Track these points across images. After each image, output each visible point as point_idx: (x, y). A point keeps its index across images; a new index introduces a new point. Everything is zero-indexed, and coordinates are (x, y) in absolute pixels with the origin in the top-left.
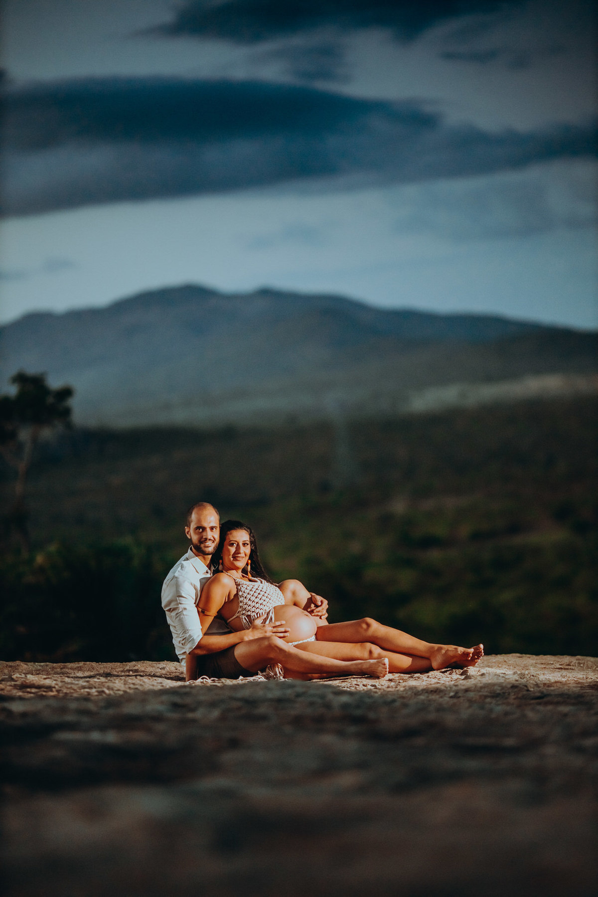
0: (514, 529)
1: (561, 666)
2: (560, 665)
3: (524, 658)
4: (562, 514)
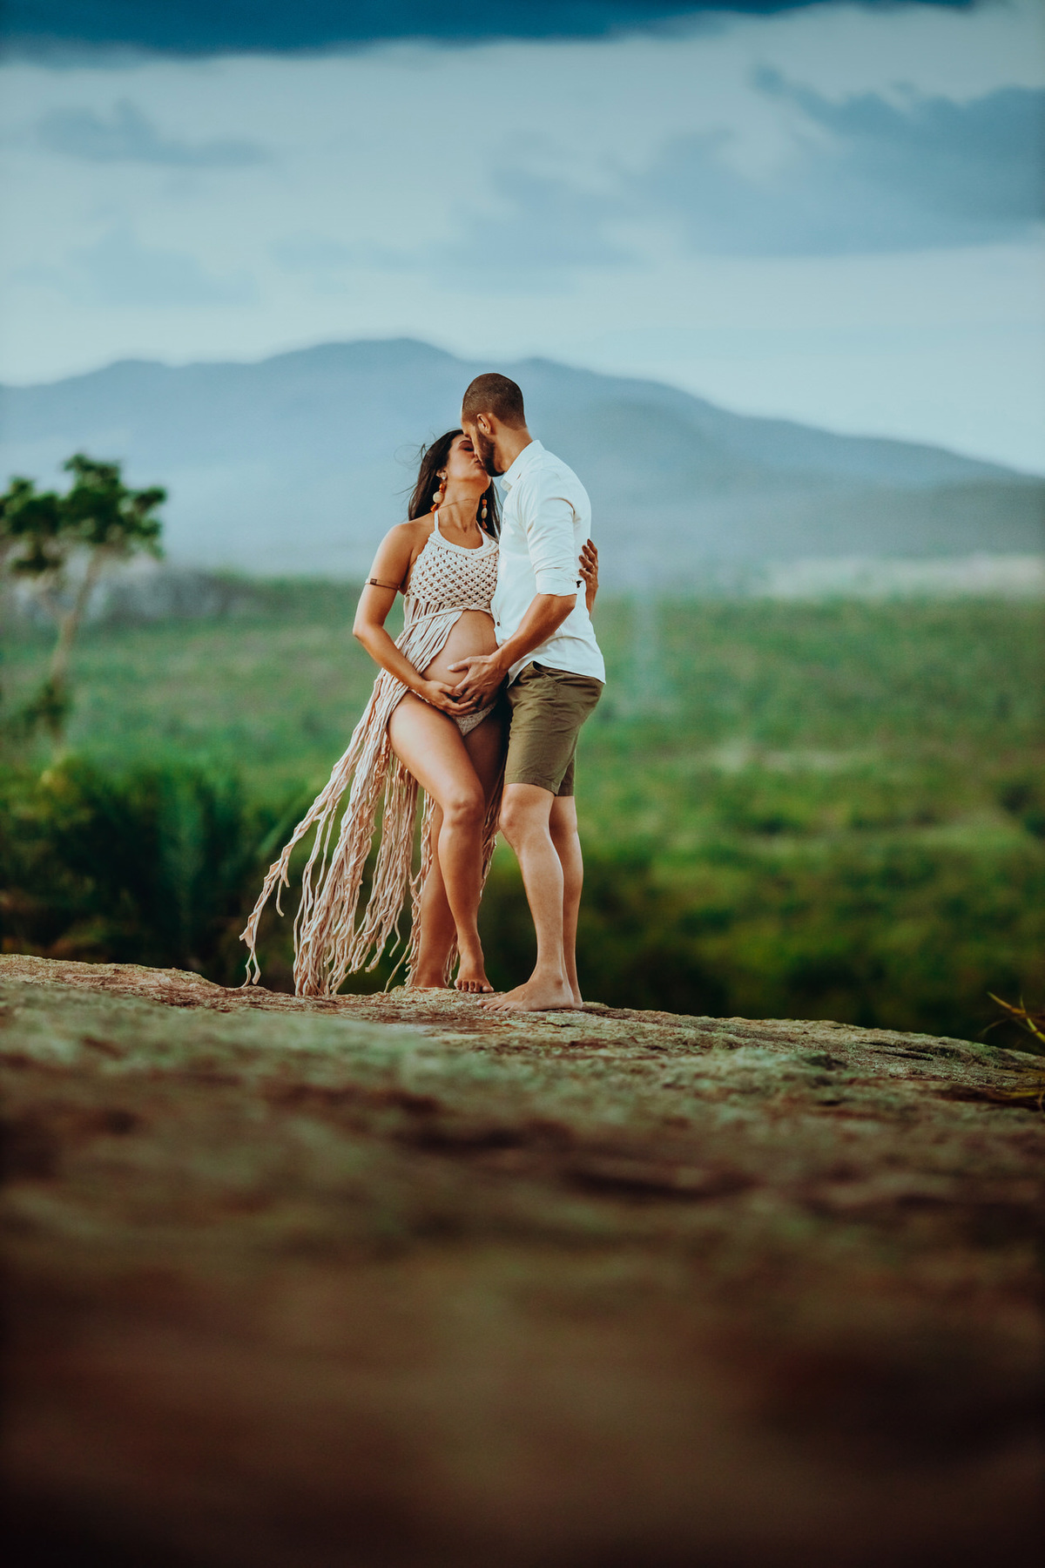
0: (927, 819)
1: (907, 1052)
2: (907, 1049)
3: (841, 1031)
4: (1014, 800)
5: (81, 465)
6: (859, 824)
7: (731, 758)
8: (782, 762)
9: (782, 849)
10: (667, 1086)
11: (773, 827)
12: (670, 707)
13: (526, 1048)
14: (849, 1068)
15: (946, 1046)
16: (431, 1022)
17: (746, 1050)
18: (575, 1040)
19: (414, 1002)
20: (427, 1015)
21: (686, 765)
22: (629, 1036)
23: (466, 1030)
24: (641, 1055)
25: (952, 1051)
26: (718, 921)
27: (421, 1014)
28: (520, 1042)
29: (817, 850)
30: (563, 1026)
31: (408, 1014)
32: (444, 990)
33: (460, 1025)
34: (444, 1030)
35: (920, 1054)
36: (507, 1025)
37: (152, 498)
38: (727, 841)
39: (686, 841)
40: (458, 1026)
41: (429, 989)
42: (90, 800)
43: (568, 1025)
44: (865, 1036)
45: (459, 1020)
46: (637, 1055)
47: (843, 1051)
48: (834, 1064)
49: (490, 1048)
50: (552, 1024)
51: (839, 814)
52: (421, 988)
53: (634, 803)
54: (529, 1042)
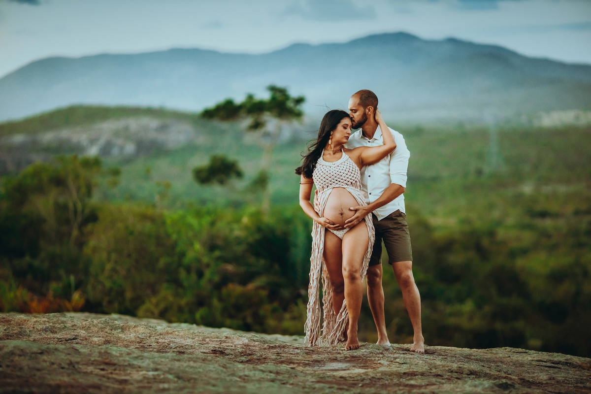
1: (550, 365)
2: (551, 363)
5: (273, 89)
6: (577, 213)
7: (527, 189)
8: (547, 189)
9: (548, 223)
11: (543, 215)
12: (504, 169)
13: (383, 379)
15: (567, 361)
16: (349, 361)
17: (471, 382)
18: (406, 371)
21: (510, 192)
23: (362, 367)
24: (428, 383)
25: (570, 363)
26: (524, 252)
27: (346, 357)
28: (381, 375)
29: (561, 223)
30: (402, 364)
33: (361, 363)
34: (354, 365)
35: (556, 365)
36: (380, 363)
37: (300, 101)
38: (527, 220)
39: (510, 221)
40: (360, 364)
42: (259, 230)
43: (404, 363)
44: (534, 357)
46: (426, 383)
47: (523, 366)
48: (509, 386)
49: (367, 379)
50: (398, 363)
51: (569, 209)
53: (491, 206)
54: (385, 374)
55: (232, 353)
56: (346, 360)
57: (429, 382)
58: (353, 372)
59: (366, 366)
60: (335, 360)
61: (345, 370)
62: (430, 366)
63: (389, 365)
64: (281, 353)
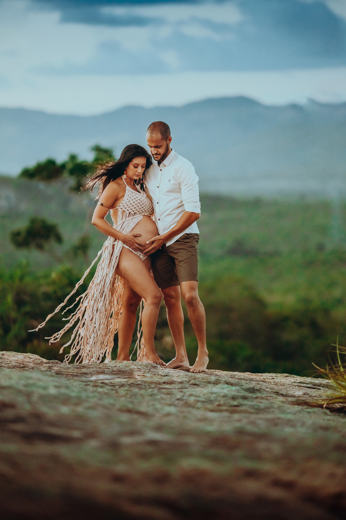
1: (312, 386)
5: (98, 149)
10: (178, 399)
14: (262, 393)
15: (328, 384)
16: (116, 374)
19: (115, 366)
20: (116, 371)
22: (189, 380)
23: (127, 378)
28: (141, 382)
30: (165, 376)
31: (108, 371)
32: (129, 362)
34: (118, 377)
41: (123, 361)
45: (127, 373)
48: (256, 391)
49: (127, 385)
50: (161, 375)
52: (119, 361)
54: (145, 382)
55: (6, 365)
56: (113, 373)
57: (182, 386)
58: (116, 380)
59: (130, 378)
60: (103, 373)
61: (109, 380)
62: (190, 378)
63: (152, 377)
64: (52, 367)
